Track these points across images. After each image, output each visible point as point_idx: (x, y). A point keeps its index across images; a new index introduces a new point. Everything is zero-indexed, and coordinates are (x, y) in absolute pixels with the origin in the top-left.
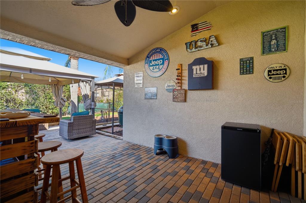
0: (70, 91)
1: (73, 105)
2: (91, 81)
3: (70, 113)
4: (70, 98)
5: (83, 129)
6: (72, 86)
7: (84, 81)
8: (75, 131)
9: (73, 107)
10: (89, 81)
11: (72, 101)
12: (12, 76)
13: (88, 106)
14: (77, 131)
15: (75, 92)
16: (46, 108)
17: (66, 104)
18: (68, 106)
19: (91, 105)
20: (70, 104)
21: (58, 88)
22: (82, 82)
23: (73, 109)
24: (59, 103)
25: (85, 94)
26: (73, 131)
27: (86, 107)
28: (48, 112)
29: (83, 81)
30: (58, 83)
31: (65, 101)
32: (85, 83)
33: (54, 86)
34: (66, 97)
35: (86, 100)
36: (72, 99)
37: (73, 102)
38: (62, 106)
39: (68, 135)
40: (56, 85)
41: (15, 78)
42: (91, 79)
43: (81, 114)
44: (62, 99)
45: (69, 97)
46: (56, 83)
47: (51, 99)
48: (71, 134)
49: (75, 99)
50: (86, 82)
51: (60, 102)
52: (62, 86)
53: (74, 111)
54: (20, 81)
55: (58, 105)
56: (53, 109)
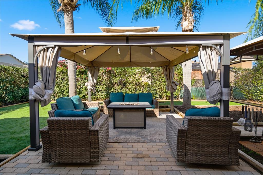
0: (182, 74)
1: (186, 89)
2: (221, 45)
3: (183, 97)
4: (183, 82)
5: (208, 146)
6: (185, 65)
7: (208, 47)
8: (191, 148)
9: (186, 91)
10: (217, 45)
11: (184, 85)
12: (132, 62)
13: (214, 96)
14: (195, 149)
15: (188, 73)
16: (161, 90)
17: (178, 87)
18: (181, 90)
19: (221, 94)
20: (182, 88)
21: (169, 69)
22: (203, 50)
23: (186, 95)
24: (170, 87)
25: (209, 71)
26: (188, 148)
27: (210, 97)
28: (163, 95)
29: (205, 48)
30: (169, 64)
31: (176, 85)
32: (208, 50)
33: (165, 67)
34: (178, 81)
35: (210, 83)
36: (184, 83)
37: (186, 86)
38: (174, 91)
39: (178, 152)
40: (167, 67)
41: (134, 63)
42: (221, 42)
43: (203, 113)
44: (174, 82)
45: (181, 80)
46: (167, 65)
47: (165, 83)
48: (183, 152)
49: (188, 82)
50: (211, 48)
51: (172, 86)
52: (173, 67)
53: (186, 96)
54: (137, 65)
55: (170, 90)
56: (166, 92)
